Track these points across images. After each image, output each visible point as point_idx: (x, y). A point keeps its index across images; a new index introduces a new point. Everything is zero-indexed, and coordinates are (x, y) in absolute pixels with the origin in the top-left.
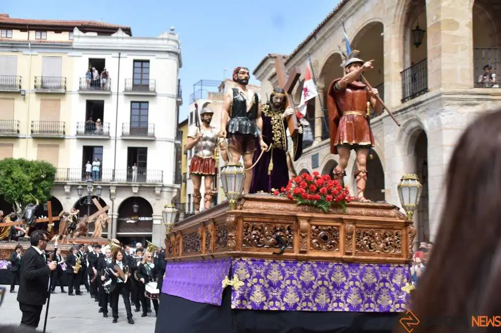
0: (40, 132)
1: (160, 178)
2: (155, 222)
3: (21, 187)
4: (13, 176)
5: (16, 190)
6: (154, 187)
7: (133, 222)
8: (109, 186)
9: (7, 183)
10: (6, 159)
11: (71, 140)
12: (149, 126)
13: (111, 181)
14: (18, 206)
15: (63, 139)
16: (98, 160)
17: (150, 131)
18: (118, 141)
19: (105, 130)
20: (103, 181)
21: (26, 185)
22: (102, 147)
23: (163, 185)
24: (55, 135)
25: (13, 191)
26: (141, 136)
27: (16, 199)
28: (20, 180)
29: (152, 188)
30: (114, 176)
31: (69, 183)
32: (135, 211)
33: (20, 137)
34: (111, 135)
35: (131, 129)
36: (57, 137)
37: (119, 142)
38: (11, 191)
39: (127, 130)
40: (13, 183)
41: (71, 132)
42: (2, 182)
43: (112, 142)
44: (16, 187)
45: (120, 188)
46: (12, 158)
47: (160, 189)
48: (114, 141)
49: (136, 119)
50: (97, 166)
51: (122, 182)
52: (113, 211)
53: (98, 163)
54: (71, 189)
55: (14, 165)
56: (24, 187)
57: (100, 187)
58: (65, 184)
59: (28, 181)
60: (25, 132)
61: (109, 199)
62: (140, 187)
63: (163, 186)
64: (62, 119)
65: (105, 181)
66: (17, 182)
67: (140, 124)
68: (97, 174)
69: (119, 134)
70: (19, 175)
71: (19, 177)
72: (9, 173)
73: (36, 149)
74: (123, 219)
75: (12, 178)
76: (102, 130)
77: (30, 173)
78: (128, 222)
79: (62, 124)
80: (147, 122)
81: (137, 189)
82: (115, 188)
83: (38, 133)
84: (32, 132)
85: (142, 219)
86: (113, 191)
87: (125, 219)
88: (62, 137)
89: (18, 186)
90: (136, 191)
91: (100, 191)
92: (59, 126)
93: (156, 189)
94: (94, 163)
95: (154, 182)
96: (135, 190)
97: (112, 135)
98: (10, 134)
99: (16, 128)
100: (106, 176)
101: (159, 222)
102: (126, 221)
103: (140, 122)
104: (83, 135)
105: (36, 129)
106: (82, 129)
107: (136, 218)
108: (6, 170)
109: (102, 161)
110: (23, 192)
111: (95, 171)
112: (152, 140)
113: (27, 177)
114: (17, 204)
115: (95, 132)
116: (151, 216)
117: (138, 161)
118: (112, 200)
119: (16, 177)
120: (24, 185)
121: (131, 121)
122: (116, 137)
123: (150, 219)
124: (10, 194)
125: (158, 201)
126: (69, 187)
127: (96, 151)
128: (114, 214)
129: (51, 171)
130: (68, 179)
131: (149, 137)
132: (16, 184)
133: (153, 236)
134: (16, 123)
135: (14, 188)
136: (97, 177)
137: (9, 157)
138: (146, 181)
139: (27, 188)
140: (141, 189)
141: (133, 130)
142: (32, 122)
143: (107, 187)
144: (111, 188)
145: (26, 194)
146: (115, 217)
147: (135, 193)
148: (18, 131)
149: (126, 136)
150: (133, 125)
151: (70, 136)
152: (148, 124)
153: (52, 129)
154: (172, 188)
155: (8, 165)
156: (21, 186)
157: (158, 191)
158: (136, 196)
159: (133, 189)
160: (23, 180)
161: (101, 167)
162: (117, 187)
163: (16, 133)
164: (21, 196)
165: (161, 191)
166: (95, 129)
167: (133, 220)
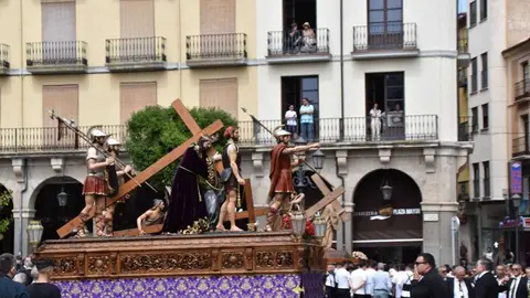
0: (202, 56)
1: (432, 130)
2: (426, 217)
4: (162, 139)
6: (421, 149)
7: (382, 218)
8: (334, 151)
9: (154, 154)
10: (148, 109)
11: (259, 67)
12: (405, 29)
13: (338, 141)
15: (244, 66)
16: (310, 103)
17: (407, 39)
18: (345, 64)
19: (321, 44)
20: (322, 142)
22: (317, 76)
23: (439, 143)
24: (229, 60)
26: (391, 49)
29: (417, 150)
30: (342, 131)
31: (261, 148)
32: (387, 196)
33: (168, 67)
34: (331, 52)
35: (370, 37)
36: (233, 62)
37: (349, 66)
39: (363, 41)
41: (258, 52)
42: (145, 151)
43: (336, 66)
45: (355, 153)
46: (157, 108)
47: (433, 152)
48: (339, 64)
49: (378, 17)
50: (309, 114)
51: (359, 141)
52: (343, 200)
53: (310, 108)
54: (263, 161)
55: (164, 119)
57: (319, 153)
58: (254, 151)
60: (176, 57)
61: (335, 175)
62: (393, 150)
63: (440, 147)
64: (240, 27)
65: (327, 142)
67: (386, 26)
68: (310, 129)
69: (348, 50)
72: (156, 134)
73: (197, 89)
74: (362, 214)
75: (161, 143)
76: (315, 44)
78: (373, 218)
79: (240, 38)
80: (402, 21)
81: (389, 153)
82: (345, 155)
83: (198, 59)
84: (188, 57)
85: (401, 212)
86: (342, 159)
87: (368, 213)
88: (242, 62)
90: (387, 159)
91: (320, 161)
92: (235, 43)
93: (426, 152)
94: (303, 109)
95: (422, 139)
96: (385, 156)
97: (335, 51)
98: (150, 63)
99: (159, 51)
100: (328, 132)
101: (435, 217)
102: (369, 217)
103: (386, 23)
104: (280, 56)
105: (195, 50)
106: (278, 45)
107: (388, 210)
108: (149, 130)
109: (317, 104)
111: (307, 124)
112: (414, 56)
115: (303, 49)
116: (419, 207)
117: (386, 100)
118: (340, 177)
119: (169, 140)
121: (369, 23)
122: (342, 56)
123: (417, 211)
125: (430, 176)
126: (261, 157)
127: (306, 84)
128: (346, 204)
130: (257, 142)
131: (407, 50)
133: (424, 244)
134: (159, 42)
136: (311, 135)
137: (153, 105)
138: (404, 138)
140: (395, 154)
141: (374, 41)
142: (188, 38)
143: (330, 153)
144: (337, 155)
146: (350, 210)
147: (385, 163)
148: (164, 58)
149: (360, 52)
150: (373, 31)
151: (255, 60)
152: (402, 25)
153: (223, 49)
154: (458, 149)
155: (154, 119)
157: (429, 155)
158: (388, 167)
159: (381, 153)
161: (316, 114)
162: (349, 151)
163: (160, 60)
165: (435, 156)
166: (301, 44)
167: (383, 215)
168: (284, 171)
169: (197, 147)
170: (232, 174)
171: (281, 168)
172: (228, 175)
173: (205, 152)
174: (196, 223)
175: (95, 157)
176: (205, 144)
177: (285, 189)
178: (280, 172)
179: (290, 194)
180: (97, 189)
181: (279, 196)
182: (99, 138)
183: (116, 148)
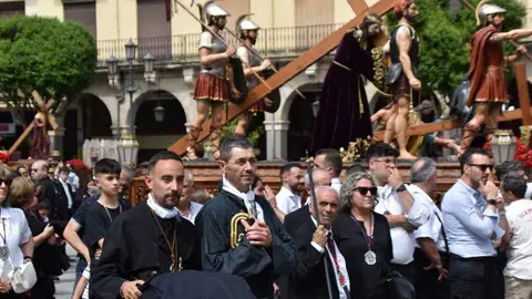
3: (445, 57)
4: (427, 32)
5: (436, 64)
14: (442, 101)
21: (458, 50)
25: (430, 66)
27: (436, 85)
28: (443, 40)
38: (426, 68)
40: (428, 49)
44: (435, 56)
56: (453, 55)
59: (461, 41)
66: (436, 45)
70: (440, 29)
71: (441, 32)
77: (465, 23)
89: (440, 54)
110: (451, 69)
113: (458, 32)
114: (439, 96)
119: (435, 33)
120: (453, 50)
124: (424, 74)
129: (513, 13)
132: (435, 51)
135: (431, 61)
139: (459, 58)
145: (457, 73)
156: (446, 53)
160: (451, 40)
164: (447, 77)
168: (492, 70)
169: (360, 32)
170: (402, 73)
171: (486, 65)
172: (397, 73)
173: (373, 39)
174: (352, 144)
175: (210, 45)
176: (371, 28)
177: (491, 95)
178: (485, 71)
179: (500, 104)
180: (212, 92)
181: (482, 107)
182: (218, 18)
183: (251, 34)
